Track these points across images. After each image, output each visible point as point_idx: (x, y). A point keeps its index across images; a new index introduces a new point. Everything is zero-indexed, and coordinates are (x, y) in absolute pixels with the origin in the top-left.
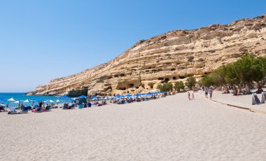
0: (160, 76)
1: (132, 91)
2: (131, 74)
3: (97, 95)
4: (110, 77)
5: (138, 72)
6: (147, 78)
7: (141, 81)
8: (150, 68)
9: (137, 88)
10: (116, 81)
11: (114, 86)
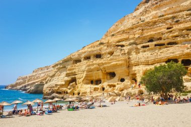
0: (171, 56)
1: (110, 86)
2: (111, 53)
3: (53, 92)
4: (78, 61)
5: (126, 49)
6: (143, 60)
7: (129, 66)
8: (151, 40)
9: (122, 80)
10: (84, 68)
11: (81, 77)
